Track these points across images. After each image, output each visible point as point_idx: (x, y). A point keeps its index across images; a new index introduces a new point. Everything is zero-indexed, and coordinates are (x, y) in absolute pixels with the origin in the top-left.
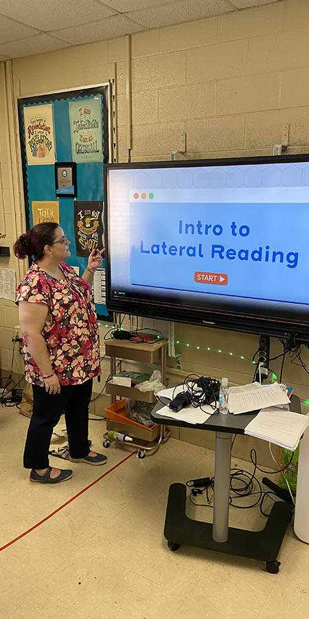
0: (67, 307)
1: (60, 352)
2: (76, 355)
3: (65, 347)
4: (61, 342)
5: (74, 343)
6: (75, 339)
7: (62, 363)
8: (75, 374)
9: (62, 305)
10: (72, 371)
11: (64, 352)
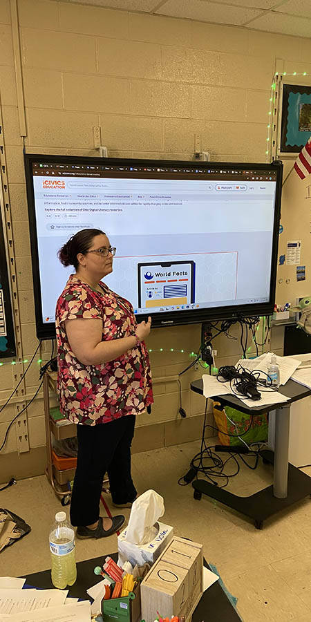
0: (119, 323)
1: (112, 379)
2: (130, 381)
3: (119, 373)
4: (113, 367)
5: (128, 366)
6: (129, 362)
7: (115, 393)
8: (129, 403)
9: (114, 322)
10: (125, 400)
11: (117, 379)
